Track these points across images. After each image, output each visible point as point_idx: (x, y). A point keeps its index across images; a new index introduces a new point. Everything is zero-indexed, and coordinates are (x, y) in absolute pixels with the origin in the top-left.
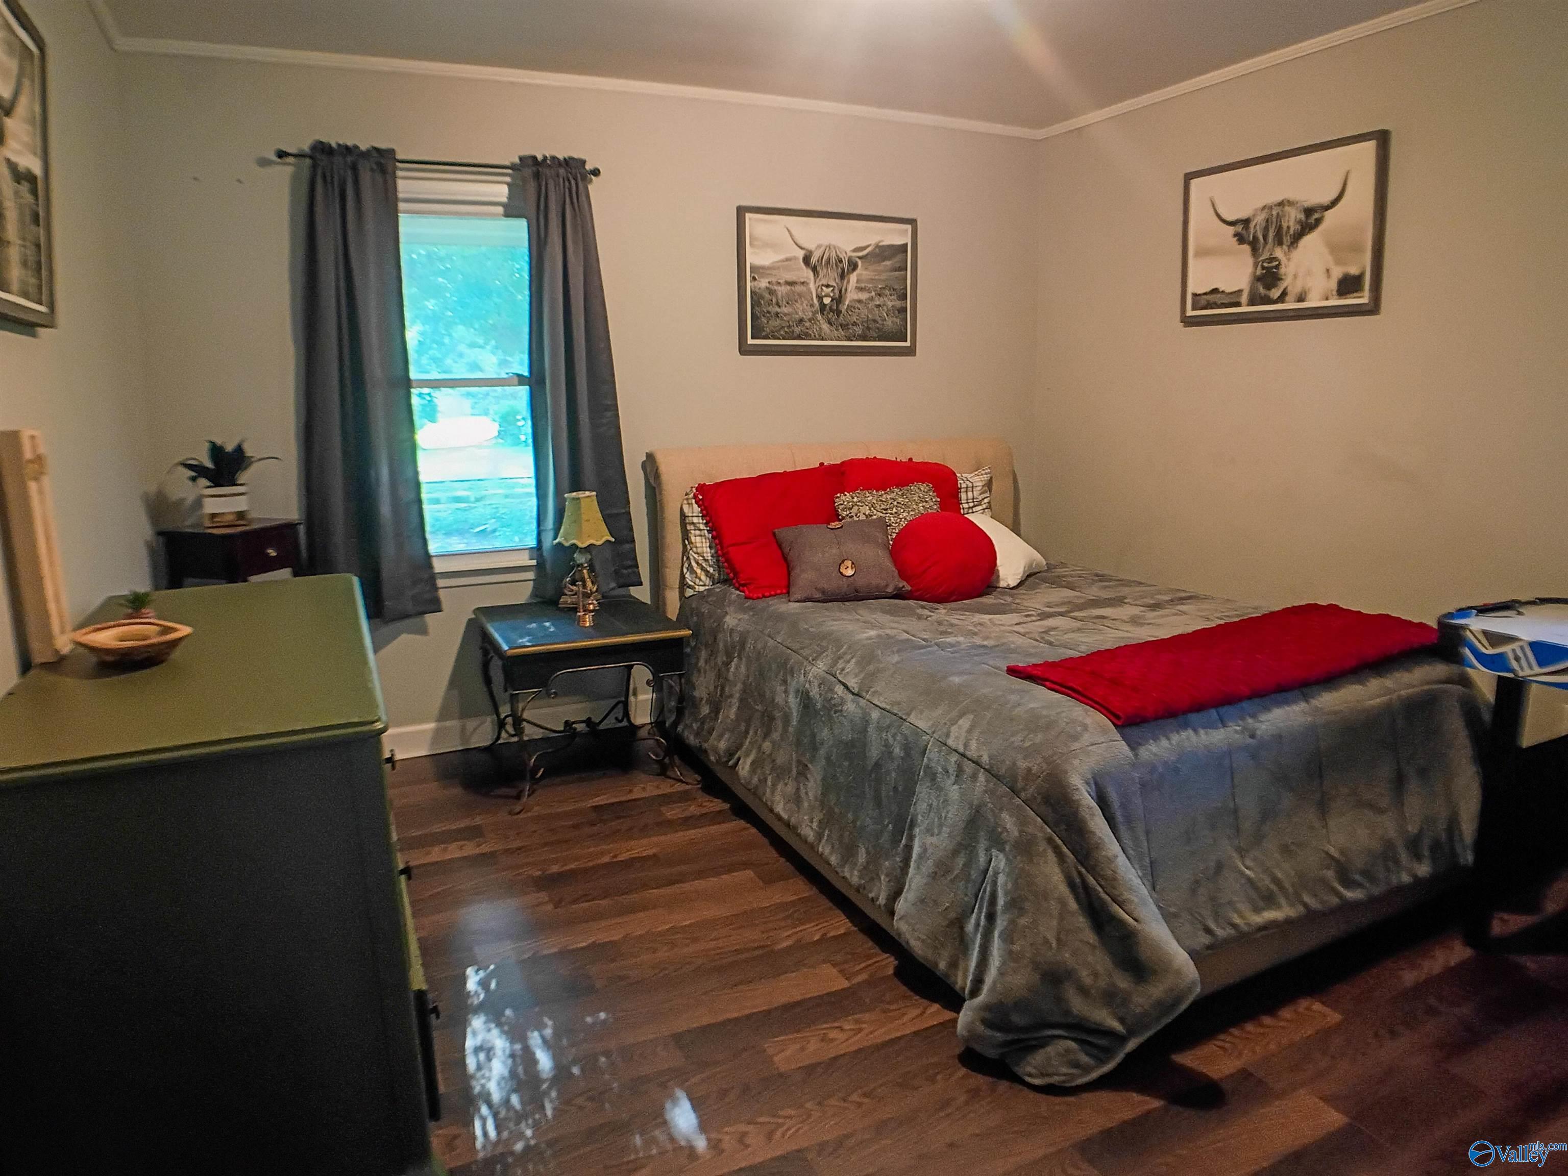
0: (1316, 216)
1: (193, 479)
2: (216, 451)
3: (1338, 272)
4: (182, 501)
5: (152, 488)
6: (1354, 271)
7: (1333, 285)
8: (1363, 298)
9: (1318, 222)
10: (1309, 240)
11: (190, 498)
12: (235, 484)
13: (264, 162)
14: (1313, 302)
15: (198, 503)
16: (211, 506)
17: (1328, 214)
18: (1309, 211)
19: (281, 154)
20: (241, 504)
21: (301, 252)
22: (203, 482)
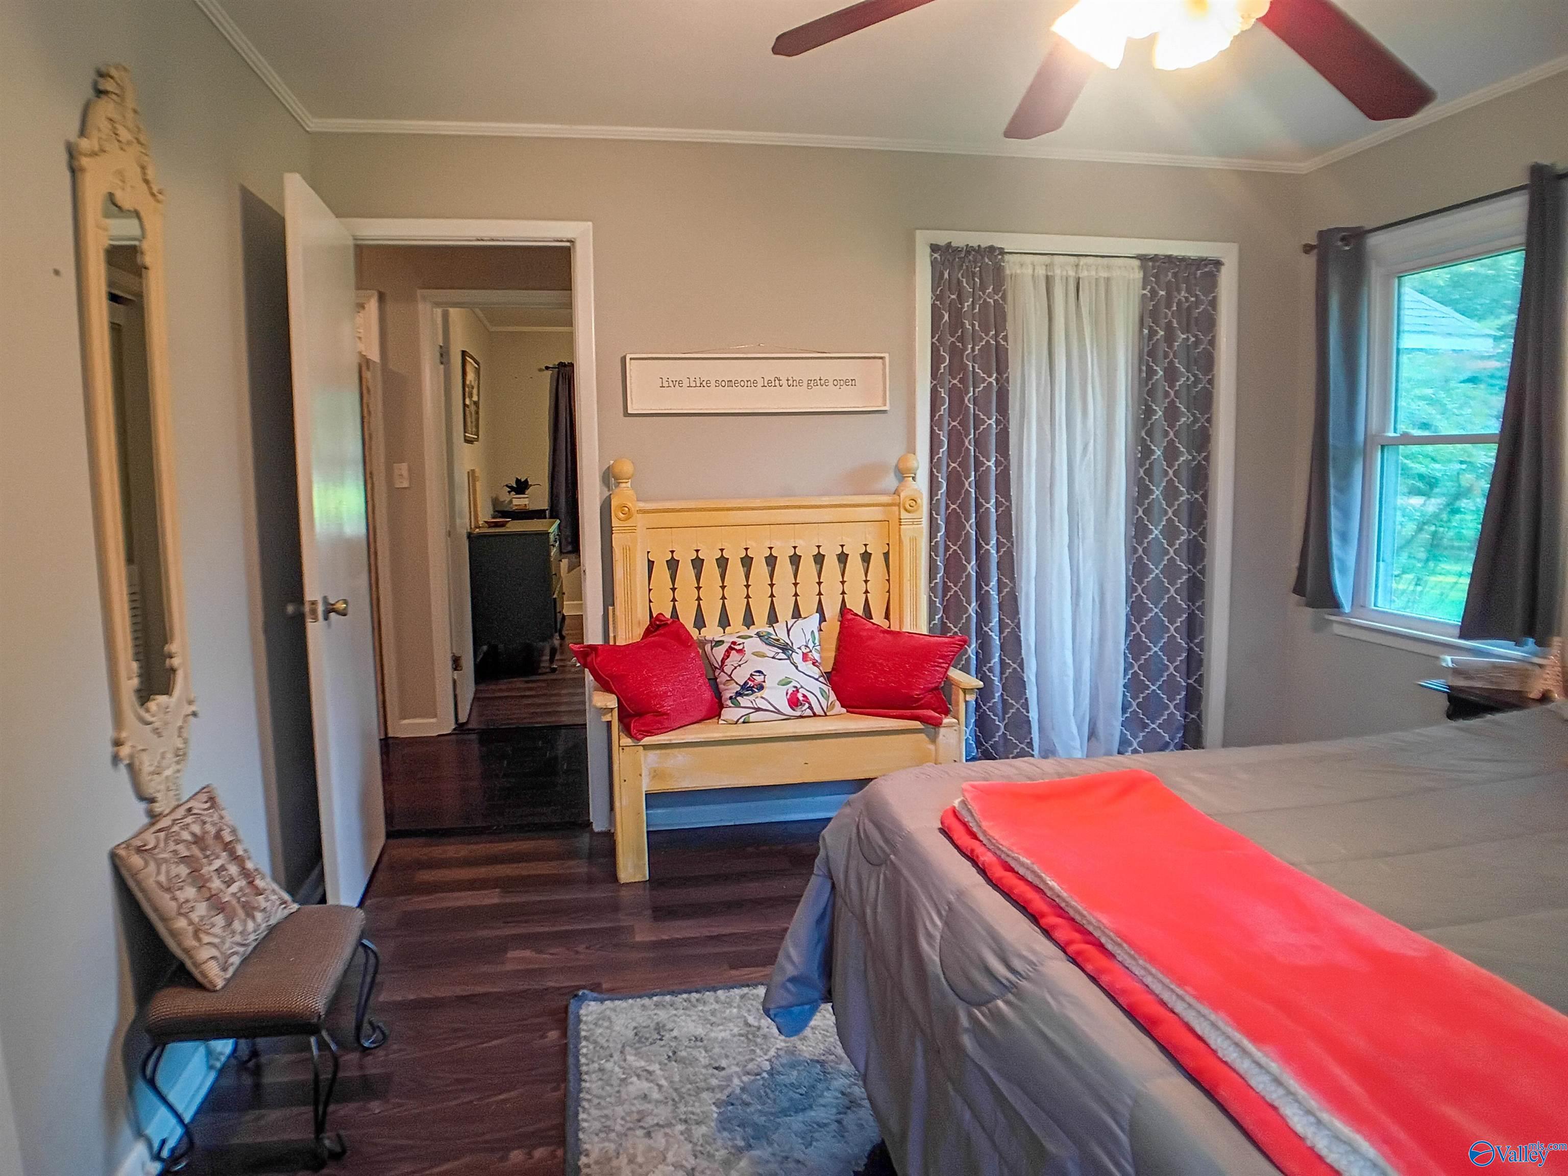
1: (509, 492)
2: (518, 481)
4: (504, 501)
5: (494, 496)
11: (508, 500)
12: (524, 494)
13: (540, 370)
15: (511, 502)
16: (515, 502)
19: (547, 368)
20: (526, 501)
21: (553, 403)
22: (513, 493)
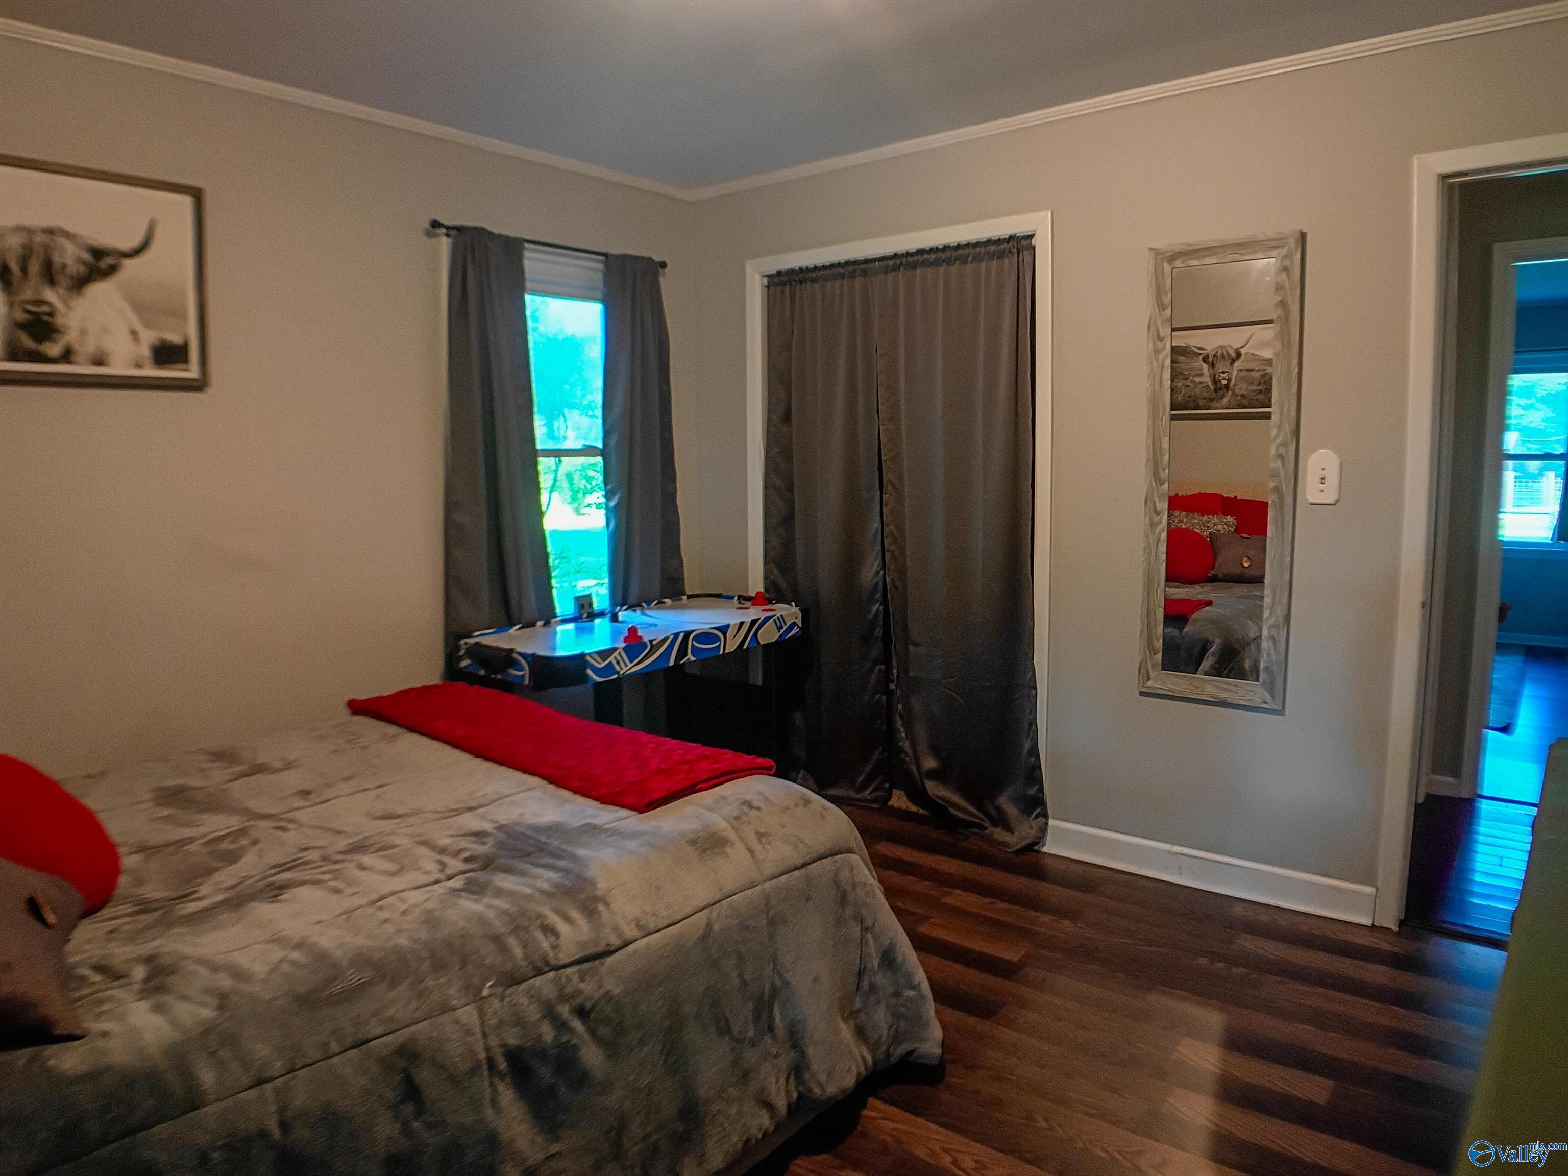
0: (110, 261)
3: (149, 337)
6: (174, 338)
7: (145, 351)
8: (192, 372)
9: (113, 270)
10: (99, 290)
14: (118, 368)
17: (127, 263)
18: (98, 253)
